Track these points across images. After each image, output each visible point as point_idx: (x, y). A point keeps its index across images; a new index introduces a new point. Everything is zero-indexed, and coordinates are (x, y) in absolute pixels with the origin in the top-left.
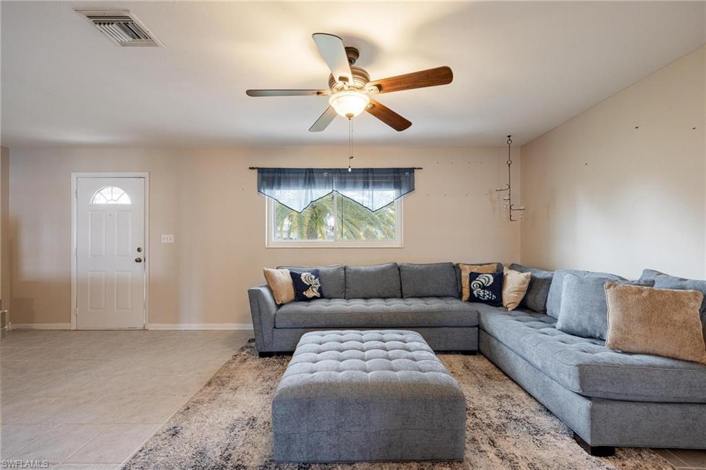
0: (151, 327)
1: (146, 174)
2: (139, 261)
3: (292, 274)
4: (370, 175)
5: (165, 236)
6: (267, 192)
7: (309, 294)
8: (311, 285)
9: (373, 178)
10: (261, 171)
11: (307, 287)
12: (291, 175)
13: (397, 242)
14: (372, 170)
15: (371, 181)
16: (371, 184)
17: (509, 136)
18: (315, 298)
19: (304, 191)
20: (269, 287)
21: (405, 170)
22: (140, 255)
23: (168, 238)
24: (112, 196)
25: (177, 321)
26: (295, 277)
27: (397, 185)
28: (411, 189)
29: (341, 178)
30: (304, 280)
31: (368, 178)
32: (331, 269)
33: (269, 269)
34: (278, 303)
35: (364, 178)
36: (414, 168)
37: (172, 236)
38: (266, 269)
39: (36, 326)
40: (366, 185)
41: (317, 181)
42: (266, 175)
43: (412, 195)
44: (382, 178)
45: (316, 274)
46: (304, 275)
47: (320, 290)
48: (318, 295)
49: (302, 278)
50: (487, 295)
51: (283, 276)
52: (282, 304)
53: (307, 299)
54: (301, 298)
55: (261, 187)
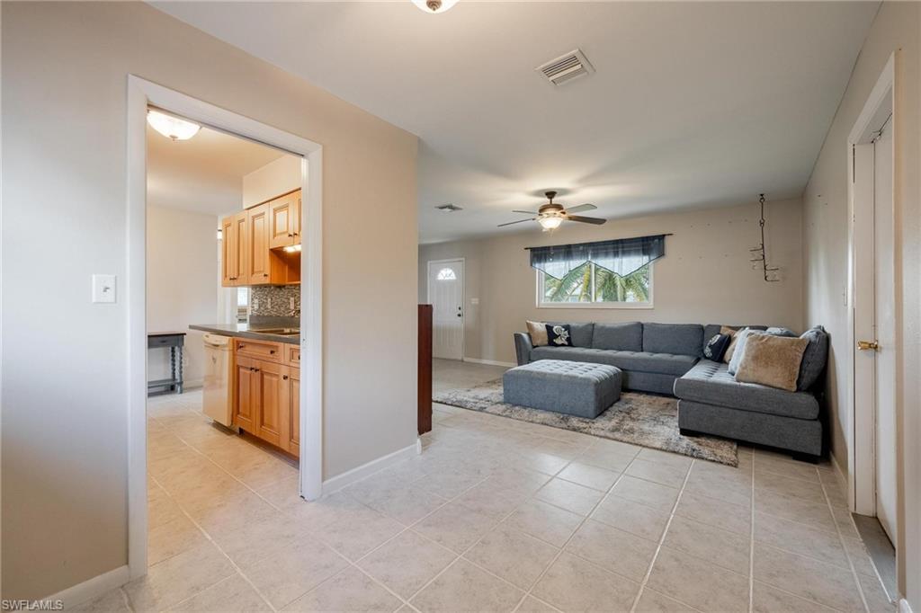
1: (464, 259)
2: (459, 315)
3: (546, 326)
4: (620, 245)
5: (473, 299)
6: (537, 265)
7: (558, 341)
8: (560, 335)
9: (623, 247)
10: (533, 250)
11: (557, 337)
12: (554, 251)
13: (649, 304)
14: (622, 241)
15: (620, 250)
16: (620, 252)
17: (762, 195)
18: (563, 345)
19: (563, 263)
20: (529, 334)
21: (654, 238)
22: (460, 312)
23: (475, 301)
24: (447, 274)
25: (480, 358)
26: (549, 328)
27: (646, 252)
28: (661, 254)
29: (593, 250)
31: (618, 248)
32: (581, 325)
33: (531, 322)
34: (535, 344)
35: (614, 248)
36: (664, 235)
37: (477, 299)
38: (528, 322)
40: (616, 254)
41: (574, 254)
42: (536, 252)
43: (662, 260)
44: (631, 247)
45: (567, 328)
46: (555, 327)
47: (568, 339)
48: (566, 343)
49: (554, 330)
51: (540, 327)
52: (537, 346)
53: (557, 345)
54: (551, 343)
55: (532, 262)
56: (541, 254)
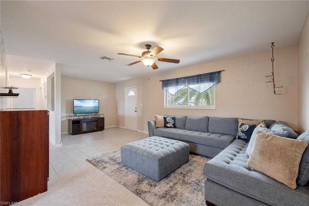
0: (138, 131)
1: (137, 86)
3: (164, 117)
4: (200, 77)
6: (165, 89)
7: (168, 125)
8: (169, 122)
9: (201, 78)
10: (163, 81)
11: (168, 123)
12: (171, 81)
13: (213, 107)
14: (200, 75)
15: (200, 80)
16: (199, 81)
17: (273, 43)
18: (171, 127)
19: (175, 87)
20: (155, 122)
21: (215, 73)
22: (136, 110)
24: (132, 93)
26: (165, 118)
27: (211, 80)
28: (219, 81)
29: (188, 80)
30: (167, 120)
31: (198, 79)
32: (180, 117)
33: (157, 116)
34: (157, 127)
35: (197, 79)
36: (220, 71)
37: (142, 104)
38: (156, 115)
39: (120, 127)
40: (198, 82)
41: (179, 82)
43: (220, 84)
44: (204, 78)
45: (174, 119)
46: (168, 118)
47: (173, 125)
48: (172, 126)
49: (167, 119)
50: (243, 136)
51: (161, 118)
52: (158, 128)
53: (168, 127)
54: (166, 127)
55: (163, 87)
56: (166, 83)
